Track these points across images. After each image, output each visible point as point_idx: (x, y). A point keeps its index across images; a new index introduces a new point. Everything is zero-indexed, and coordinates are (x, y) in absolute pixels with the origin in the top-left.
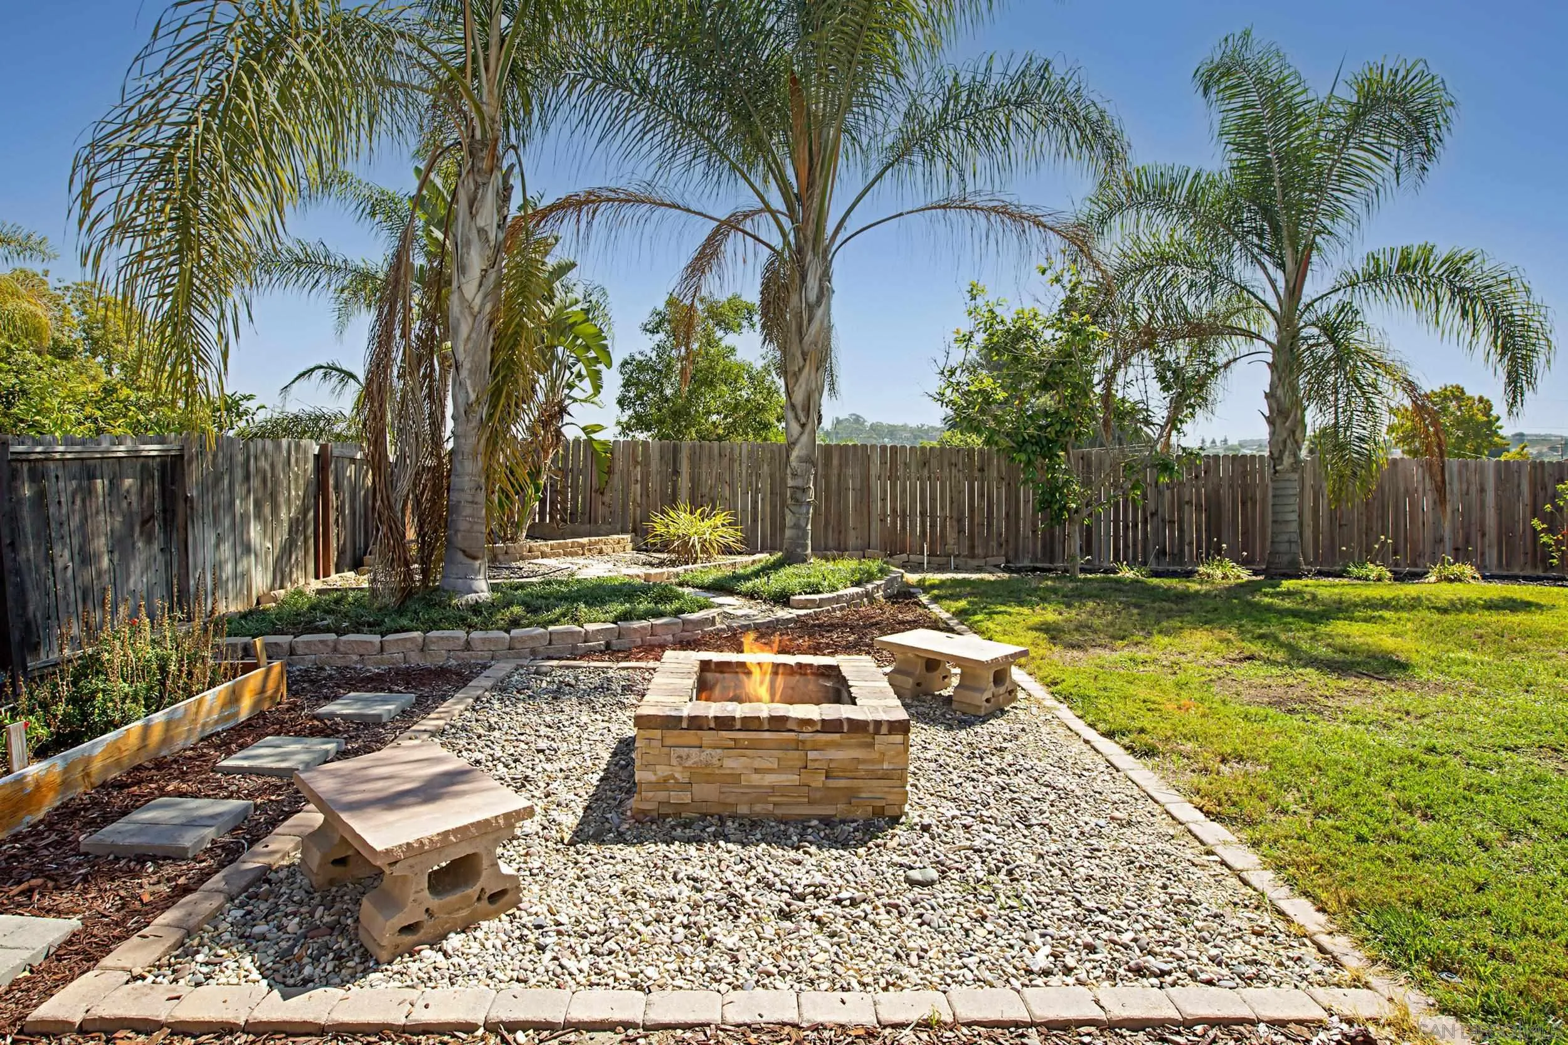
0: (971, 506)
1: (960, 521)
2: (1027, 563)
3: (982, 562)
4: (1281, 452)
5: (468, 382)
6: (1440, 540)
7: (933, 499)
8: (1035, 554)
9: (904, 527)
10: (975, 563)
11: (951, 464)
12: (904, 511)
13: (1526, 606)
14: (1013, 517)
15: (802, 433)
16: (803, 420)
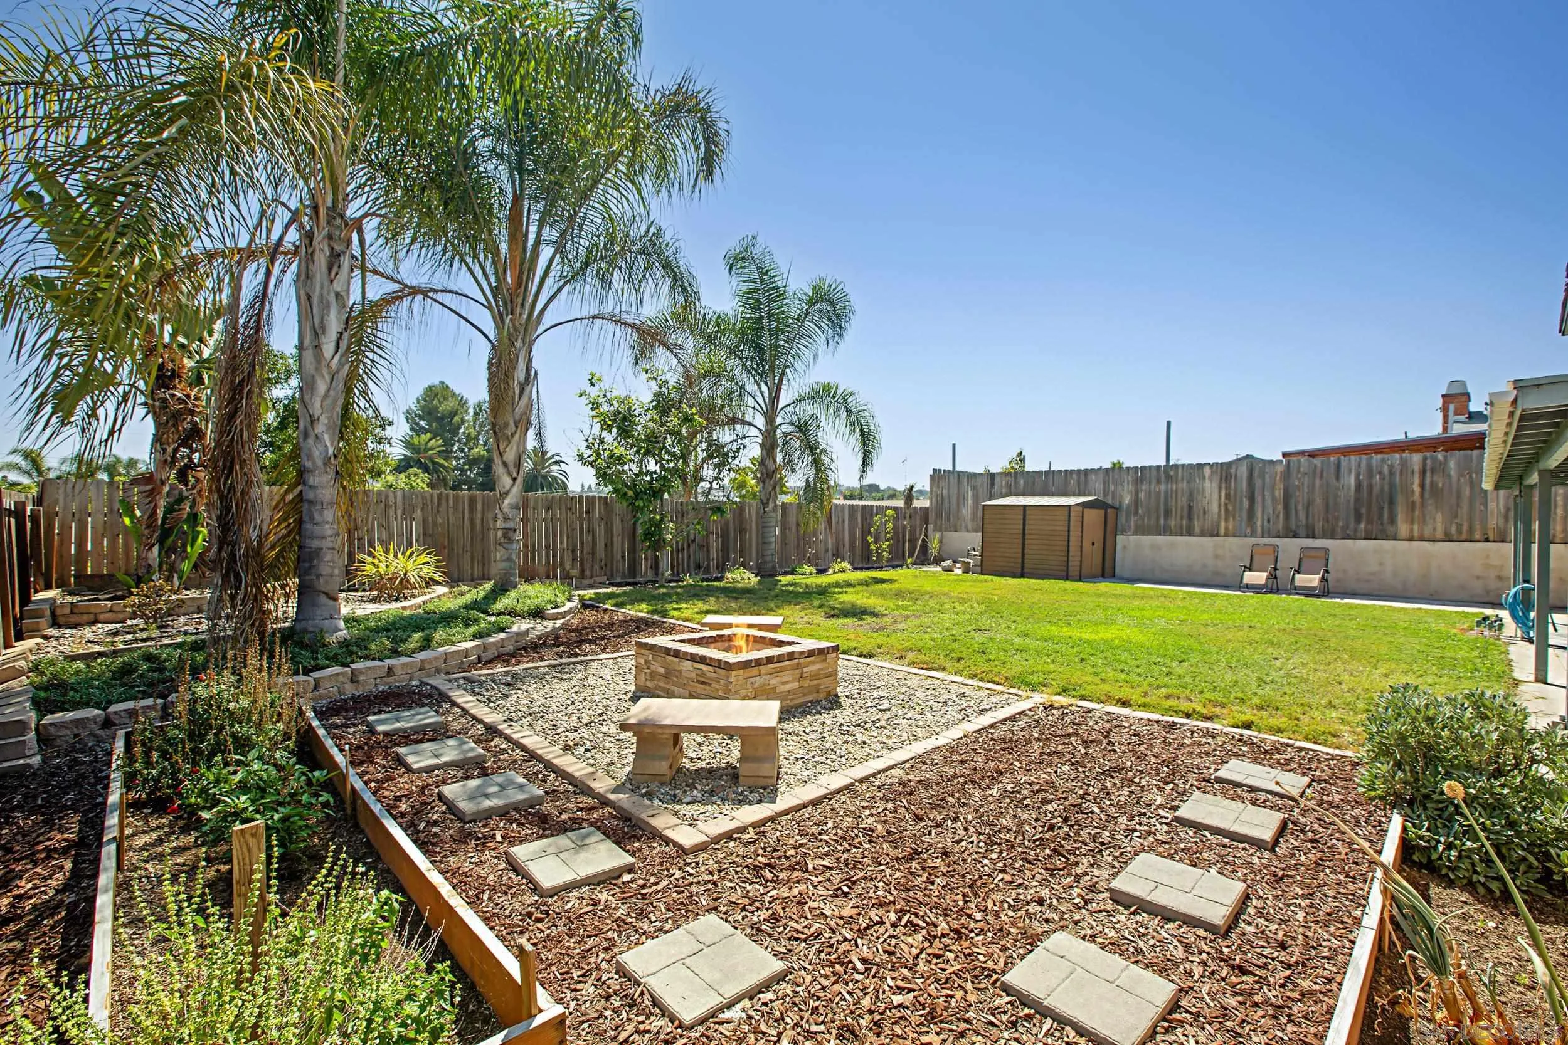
0: (582, 543)
1: (574, 551)
2: (619, 580)
3: (591, 581)
4: (768, 500)
5: (326, 437)
6: (827, 550)
7: (555, 535)
8: (624, 572)
9: (533, 559)
10: (586, 582)
11: (567, 508)
12: (533, 546)
13: (883, 581)
14: (609, 546)
15: (513, 485)
16: (515, 475)
